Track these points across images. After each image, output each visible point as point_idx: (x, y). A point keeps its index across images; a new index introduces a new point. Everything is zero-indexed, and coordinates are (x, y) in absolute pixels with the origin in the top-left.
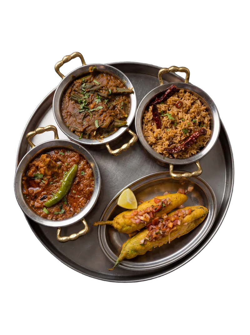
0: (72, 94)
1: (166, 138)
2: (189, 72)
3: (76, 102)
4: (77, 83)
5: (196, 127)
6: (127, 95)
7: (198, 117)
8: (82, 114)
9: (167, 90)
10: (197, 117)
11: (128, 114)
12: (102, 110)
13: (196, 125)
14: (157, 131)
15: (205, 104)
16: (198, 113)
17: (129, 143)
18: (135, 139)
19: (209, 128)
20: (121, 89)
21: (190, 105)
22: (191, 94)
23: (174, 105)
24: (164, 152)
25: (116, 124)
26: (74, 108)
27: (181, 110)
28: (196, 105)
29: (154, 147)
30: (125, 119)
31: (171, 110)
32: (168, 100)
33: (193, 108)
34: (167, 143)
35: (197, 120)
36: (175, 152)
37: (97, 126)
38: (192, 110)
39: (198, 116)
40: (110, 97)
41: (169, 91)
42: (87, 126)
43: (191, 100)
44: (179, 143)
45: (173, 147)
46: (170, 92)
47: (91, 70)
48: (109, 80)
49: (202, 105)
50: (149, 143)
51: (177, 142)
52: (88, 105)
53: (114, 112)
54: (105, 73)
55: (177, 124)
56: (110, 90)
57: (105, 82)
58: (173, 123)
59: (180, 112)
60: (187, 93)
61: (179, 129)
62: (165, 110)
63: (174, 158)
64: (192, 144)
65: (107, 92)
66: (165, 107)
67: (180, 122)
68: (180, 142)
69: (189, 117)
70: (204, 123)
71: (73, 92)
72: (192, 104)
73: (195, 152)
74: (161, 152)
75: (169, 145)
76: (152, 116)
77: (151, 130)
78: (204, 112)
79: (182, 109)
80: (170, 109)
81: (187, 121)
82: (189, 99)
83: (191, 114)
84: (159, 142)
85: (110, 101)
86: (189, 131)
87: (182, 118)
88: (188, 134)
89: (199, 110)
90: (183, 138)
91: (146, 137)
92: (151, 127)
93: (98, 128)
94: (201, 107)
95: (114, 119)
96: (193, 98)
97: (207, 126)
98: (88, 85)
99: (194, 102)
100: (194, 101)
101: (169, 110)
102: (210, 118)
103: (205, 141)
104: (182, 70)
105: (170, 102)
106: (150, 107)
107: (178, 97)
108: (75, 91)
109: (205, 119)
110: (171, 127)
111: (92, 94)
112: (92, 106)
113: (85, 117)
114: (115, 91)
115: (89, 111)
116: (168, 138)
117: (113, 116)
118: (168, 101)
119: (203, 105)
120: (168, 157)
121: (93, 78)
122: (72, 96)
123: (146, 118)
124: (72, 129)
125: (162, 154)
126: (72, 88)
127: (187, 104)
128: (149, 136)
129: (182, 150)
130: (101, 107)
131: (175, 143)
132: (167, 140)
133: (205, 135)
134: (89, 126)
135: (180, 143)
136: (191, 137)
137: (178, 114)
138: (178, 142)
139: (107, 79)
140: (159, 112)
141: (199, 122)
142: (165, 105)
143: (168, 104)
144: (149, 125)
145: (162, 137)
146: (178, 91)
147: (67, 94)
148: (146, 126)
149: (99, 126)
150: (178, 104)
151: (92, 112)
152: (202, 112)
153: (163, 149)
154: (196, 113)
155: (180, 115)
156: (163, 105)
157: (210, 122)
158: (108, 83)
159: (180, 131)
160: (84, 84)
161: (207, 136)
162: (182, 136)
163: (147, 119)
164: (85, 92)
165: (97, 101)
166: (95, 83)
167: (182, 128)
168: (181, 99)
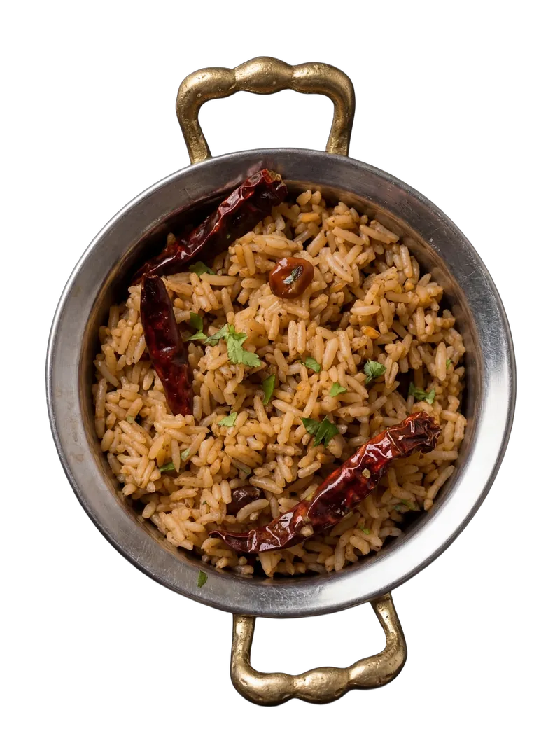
1: (217, 466)
2: (349, 92)
5: (379, 403)
7: (394, 349)
9: (229, 192)
10: (390, 348)
13: (379, 395)
14: (169, 424)
15: (436, 270)
16: (400, 324)
19: (454, 402)
21: (350, 280)
22: (360, 214)
23: (263, 276)
24: (207, 544)
27: (302, 312)
28: (386, 278)
29: (156, 512)
31: (246, 306)
32: (232, 250)
33: (370, 296)
34: (223, 493)
35: (390, 367)
36: (264, 546)
38: (360, 310)
39: (400, 339)
41: (233, 199)
43: (364, 249)
44: (283, 495)
45: (253, 517)
46: (241, 207)
49: (422, 275)
50: (128, 490)
51: (275, 487)
55: (280, 385)
58: (254, 380)
59: (297, 319)
60: (341, 208)
61: (290, 413)
62: (217, 306)
63: (259, 574)
64: (354, 504)
66: (214, 288)
67: (297, 377)
68: (292, 489)
69: (345, 351)
70: (428, 377)
72: (368, 271)
73: (377, 542)
74: (189, 546)
75: (232, 509)
76: (142, 340)
77: (140, 420)
78: (429, 319)
79: (305, 303)
80: (242, 298)
81: (333, 372)
82: (349, 245)
83: (357, 327)
84: (180, 487)
86: (344, 428)
87: (308, 355)
88: (335, 447)
89: (401, 307)
90: (308, 467)
91: (111, 457)
92: (138, 403)
94: (414, 290)
96: (374, 234)
97: (447, 392)
99: (381, 258)
100: (381, 252)
101: (239, 306)
102: (462, 349)
103: (432, 483)
104: (308, 82)
105: (244, 264)
106: (131, 289)
107: (291, 233)
109: (433, 354)
110: (248, 405)
116: (226, 463)
118: (233, 259)
119: (427, 277)
120: (227, 569)
123: (108, 349)
125: (194, 555)
127: (335, 275)
128: (126, 453)
129: (298, 538)
131: (263, 494)
132: (222, 476)
133: (430, 449)
135: (293, 495)
136: (354, 460)
137: (284, 330)
138: (281, 491)
140: (181, 315)
141: (399, 376)
142: (218, 279)
143: (233, 270)
144: (129, 388)
145: (195, 460)
146: (291, 195)
148: (113, 396)
150: (286, 272)
152: (419, 318)
153: (197, 527)
154: (383, 327)
155: (296, 338)
156: (204, 276)
157: (461, 370)
159: (295, 427)
161: (444, 453)
162: (305, 454)
163: (118, 356)
167: (306, 413)
168: (306, 244)
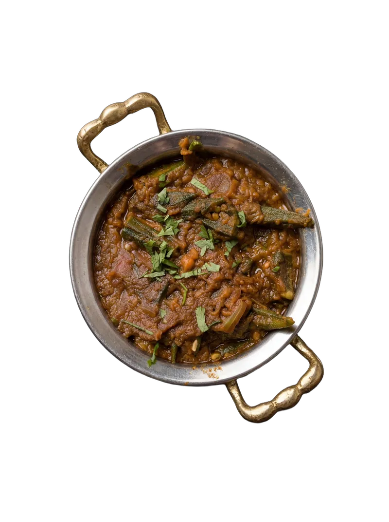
0: (125, 222)
3: (140, 246)
4: (143, 186)
6: (294, 230)
8: (157, 285)
11: (295, 291)
12: (217, 276)
17: (299, 387)
18: (316, 374)
20: (275, 210)
25: (258, 320)
26: (132, 264)
30: (287, 303)
37: (202, 326)
40: (241, 235)
42: (172, 324)
47: (187, 148)
48: (240, 181)
52: (174, 257)
53: (253, 284)
54: (226, 158)
56: (241, 214)
57: (226, 188)
65: (232, 222)
71: (129, 215)
85: (240, 247)
93: (206, 332)
95: (253, 303)
98: (177, 196)
108: (136, 210)
111: (186, 225)
112: (186, 261)
113: (166, 294)
114: (257, 217)
115: (177, 277)
117: (249, 294)
121: (191, 173)
122: (128, 228)
124: (127, 332)
126: (128, 200)
130: (213, 267)
134: (179, 324)
139: (233, 177)
147: (113, 221)
149: (207, 325)
151: (185, 280)
158: (236, 191)
160: (164, 192)
164: (167, 217)
165: (204, 245)
166: (196, 189)
